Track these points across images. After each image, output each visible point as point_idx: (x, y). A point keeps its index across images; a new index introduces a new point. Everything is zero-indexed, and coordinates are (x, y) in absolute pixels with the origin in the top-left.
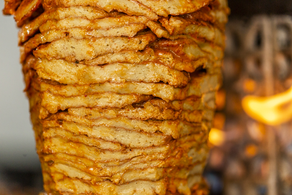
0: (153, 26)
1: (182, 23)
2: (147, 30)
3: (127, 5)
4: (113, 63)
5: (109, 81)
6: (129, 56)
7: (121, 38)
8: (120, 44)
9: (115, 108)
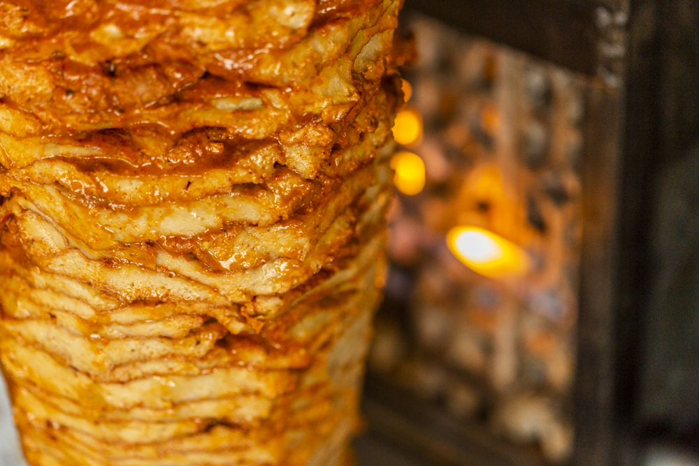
0: (221, 316)
1: (282, 304)
2: (209, 321)
3: (168, 285)
4: (145, 376)
5: (140, 405)
6: (177, 366)
7: (159, 339)
8: (156, 347)
9: (155, 444)
